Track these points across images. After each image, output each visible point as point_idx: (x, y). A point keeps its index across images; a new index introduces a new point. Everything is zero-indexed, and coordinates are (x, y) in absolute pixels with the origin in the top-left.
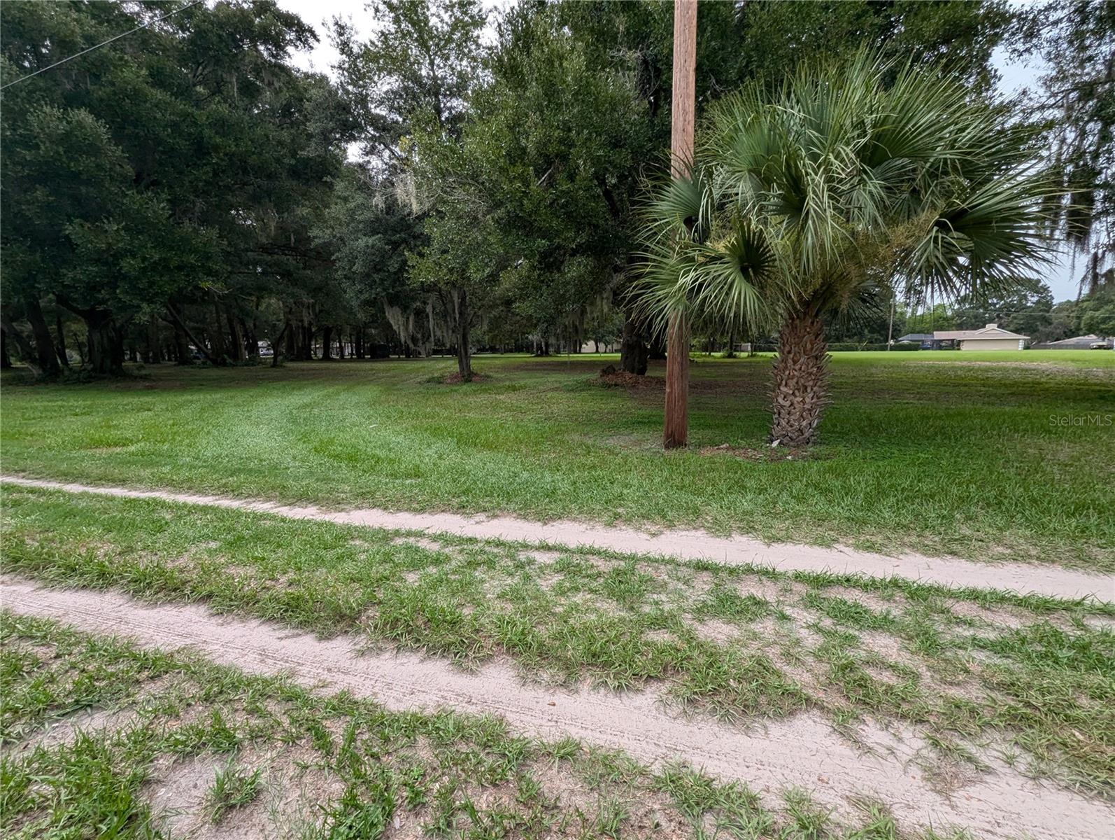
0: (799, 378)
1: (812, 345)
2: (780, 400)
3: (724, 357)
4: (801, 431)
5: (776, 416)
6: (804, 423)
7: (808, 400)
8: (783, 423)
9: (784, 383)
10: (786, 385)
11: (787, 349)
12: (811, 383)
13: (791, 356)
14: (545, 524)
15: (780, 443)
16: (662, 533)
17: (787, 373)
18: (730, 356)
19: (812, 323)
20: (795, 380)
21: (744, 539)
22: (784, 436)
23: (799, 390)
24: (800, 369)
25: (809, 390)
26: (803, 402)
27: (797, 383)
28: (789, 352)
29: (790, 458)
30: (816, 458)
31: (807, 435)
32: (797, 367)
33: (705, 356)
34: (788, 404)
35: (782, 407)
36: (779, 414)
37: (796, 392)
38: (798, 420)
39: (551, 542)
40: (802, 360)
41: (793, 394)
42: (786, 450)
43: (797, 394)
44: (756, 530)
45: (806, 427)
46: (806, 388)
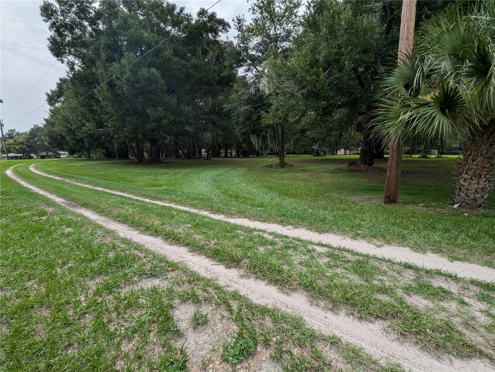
0: (476, 170)
1: (487, 150)
2: (461, 182)
3: (420, 158)
4: (475, 200)
5: (458, 190)
6: (478, 196)
7: (481, 182)
8: (463, 195)
9: (465, 172)
11: (468, 153)
12: (485, 173)
13: (471, 157)
14: (320, 234)
15: (459, 206)
16: (383, 246)
17: (467, 166)
18: (424, 157)
19: (488, 138)
20: (473, 171)
21: (435, 256)
22: (463, 202)
23: (475, 176)
24: (477, 164)
25: (483, 177)
28: (470, 155)
29: (466, 214)
30: (485, 216)
31: (479, 202)
32: (475, 164)
33: (408, 157)
34: (467, 184)
35: (462, 186)
36: (460, 189)
38: (474, 194)
39: (324, 243)
40: (479, 159)
41: (471, 178)
42: (463, 210)
43: (474, 178)
44: (443, 252)
45: (479, 198)
46: (480, 176)
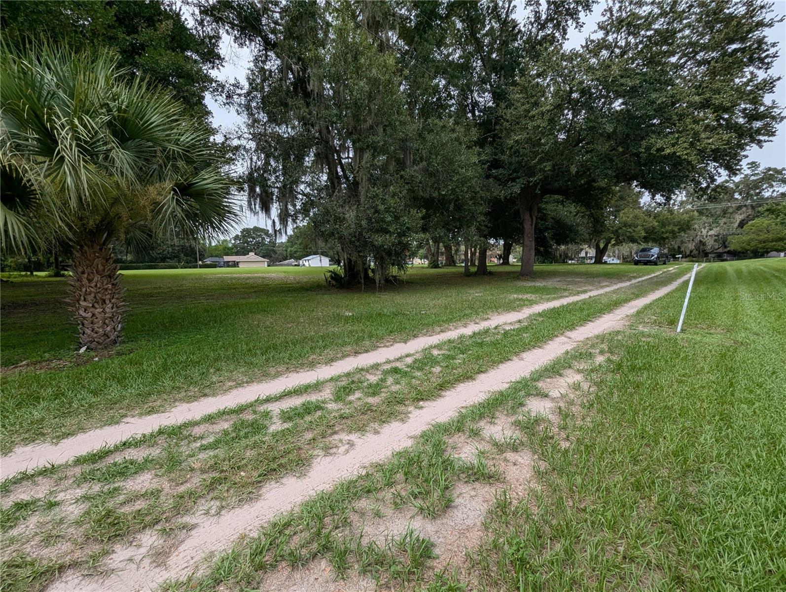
0: (96, 293)
1: (104, 266)
2: (82, 312)
4: (106, 335)
5: (81, 326)
6: (109, 329)
7: (107, 310)
8: (88, 331)
9: (82, 298)
10: (85, 300)
11: (80, 270)
12: (108, 297)
13: (86, 276)
15: (88, 348)
17: (84, 290)
19: (101, 249)
20: (93, 295)
21: (29, 448)
22: (91, 342)
23: (98, 303)
24: (96, 286)
25: (108, 302)
26: (104, 312)
27: (95, 297)
28: (83, 273)
29: (97, 359)
30: (119, 354)
31: (112, 337)
32: (93, 285)
34: (90, 315)
35: (85, 318)
36: (83, 324)
37: (96, 305)
38: (102, 327)
40: (96, 279)
41: (93, 306)
42: (92, 354)
44: (43, 435)
45: (111, 331)
46: (104, 301)
